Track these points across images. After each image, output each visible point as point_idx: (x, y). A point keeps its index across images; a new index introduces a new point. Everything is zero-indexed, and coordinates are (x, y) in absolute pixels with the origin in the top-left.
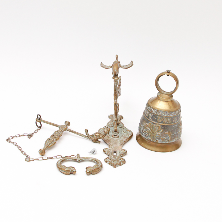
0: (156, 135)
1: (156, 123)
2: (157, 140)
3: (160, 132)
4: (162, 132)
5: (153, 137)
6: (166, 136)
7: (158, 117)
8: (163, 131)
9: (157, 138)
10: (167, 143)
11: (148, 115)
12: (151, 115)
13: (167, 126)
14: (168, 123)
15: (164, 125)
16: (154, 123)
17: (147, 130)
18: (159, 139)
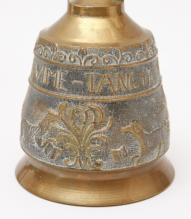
0: (93, 141)
1: (85, 98)
2: (99, 160)
3: (104, 129)
4: (110, 129)
5: (82, 152)
6: (128, 141)
7: (86, 74)
8: (113, 125)
9: (98, 155)
10: (133, 169)
11: (51, 79)
12: (59, 76)
13: (123, 102)
14: (128, 92)
15: (113, 103)
16: (77, 102)
17: (54, 133)
18: (105, 156)
